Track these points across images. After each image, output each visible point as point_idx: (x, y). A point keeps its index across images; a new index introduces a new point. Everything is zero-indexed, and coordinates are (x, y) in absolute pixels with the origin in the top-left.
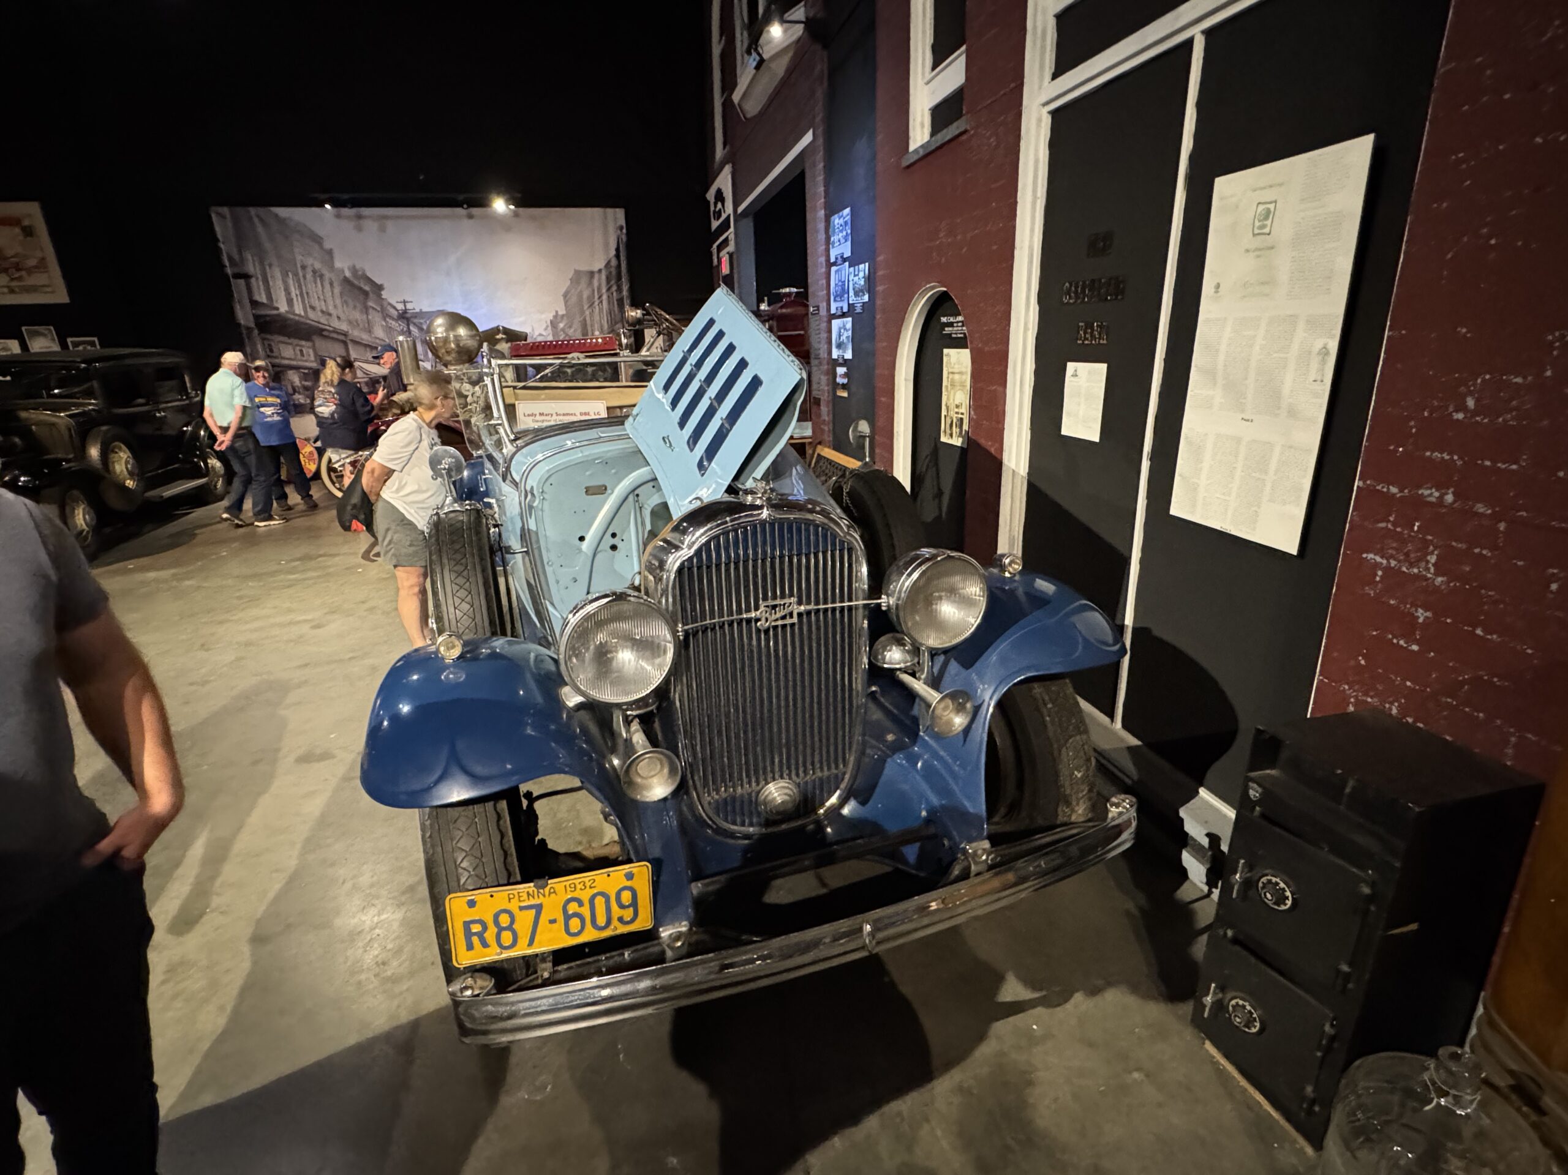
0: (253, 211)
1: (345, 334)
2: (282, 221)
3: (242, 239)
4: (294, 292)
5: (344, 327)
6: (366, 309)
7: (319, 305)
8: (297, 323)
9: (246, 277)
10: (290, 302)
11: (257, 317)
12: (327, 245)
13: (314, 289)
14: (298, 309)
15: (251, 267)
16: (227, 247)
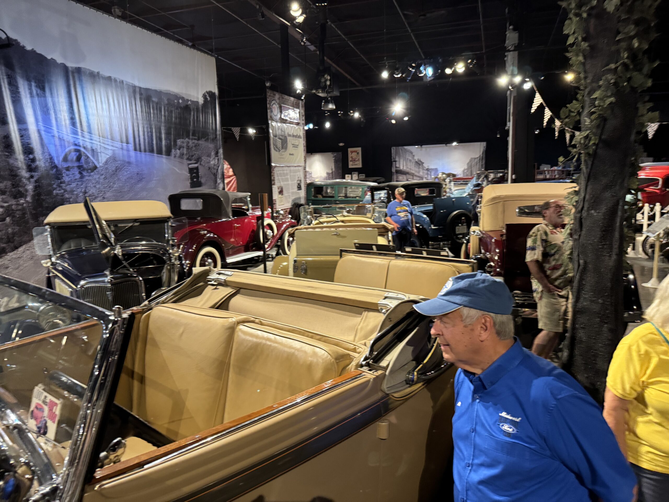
0: (400, 147)
1: (413, 174)
2: (405, 149)
3: (397, 153)
4: (405, 164)
5: (413, 172)
6: (419, 168)
7: (409, 167)
8: (404, 171)
9: (395, 161)
10: (403, 166)
11: (396, 170)
12: (413, 154)
13: (409, 164)
14: (405, 168)
15: (397, 159)
16: (393, 155)
